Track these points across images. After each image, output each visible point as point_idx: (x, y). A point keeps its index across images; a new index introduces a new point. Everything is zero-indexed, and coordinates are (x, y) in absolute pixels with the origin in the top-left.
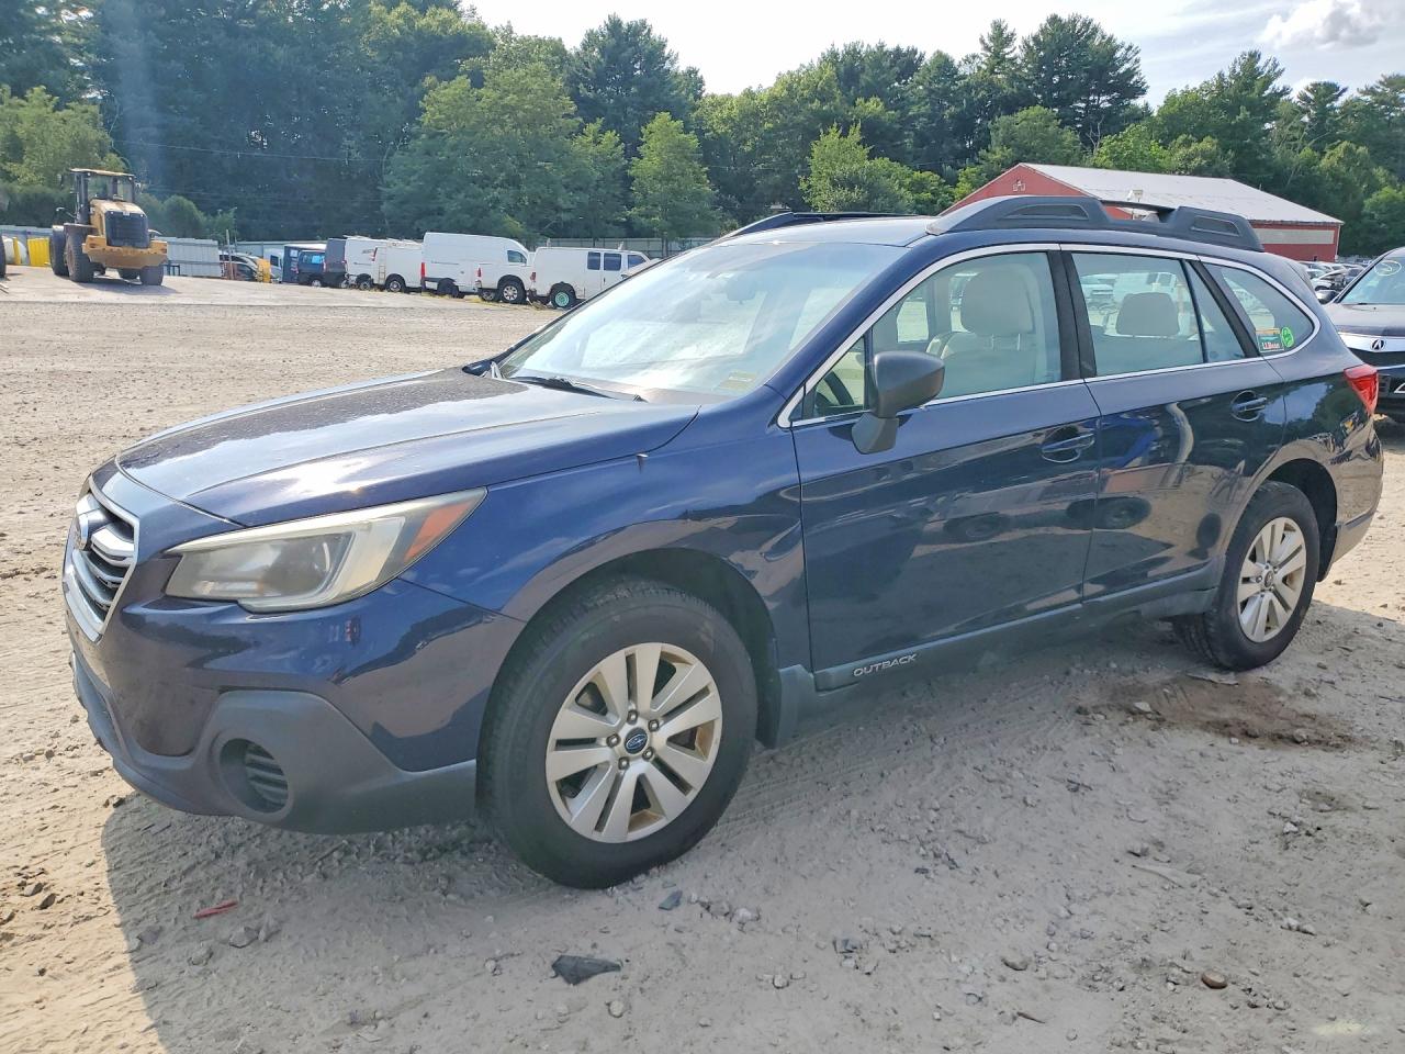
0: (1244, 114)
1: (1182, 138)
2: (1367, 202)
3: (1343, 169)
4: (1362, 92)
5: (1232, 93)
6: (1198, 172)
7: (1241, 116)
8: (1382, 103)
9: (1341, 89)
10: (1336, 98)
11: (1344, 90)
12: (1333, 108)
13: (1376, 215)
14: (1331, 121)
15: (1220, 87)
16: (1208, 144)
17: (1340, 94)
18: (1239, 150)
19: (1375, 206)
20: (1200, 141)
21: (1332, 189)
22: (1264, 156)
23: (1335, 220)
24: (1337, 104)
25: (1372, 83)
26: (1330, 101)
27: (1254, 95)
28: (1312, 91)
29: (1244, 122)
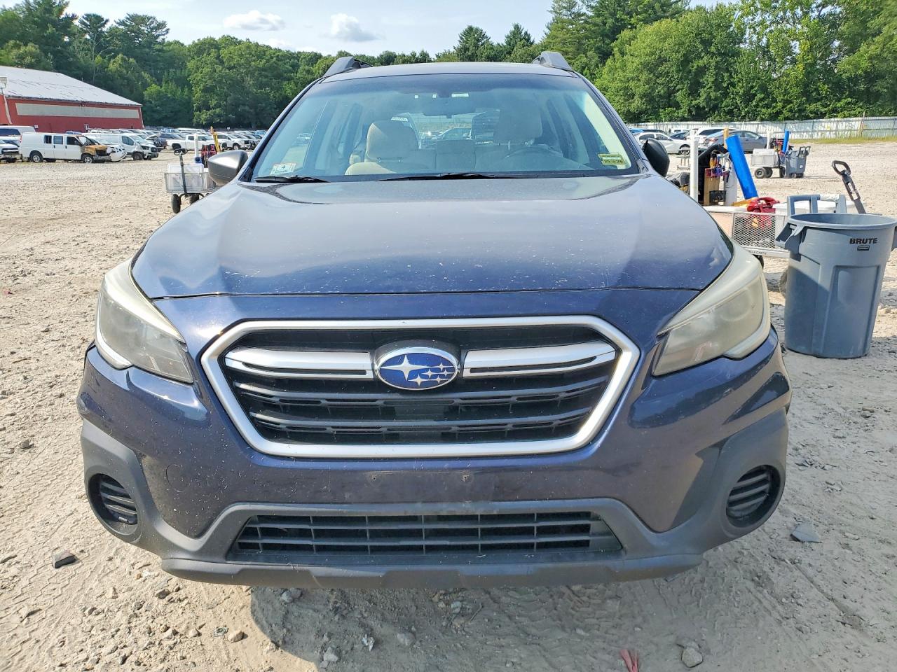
0: (51, 30)
1: (12, 42)
2: (145, 93)
3: (125, 72)
4: (118, 23)
5: (38, 14)
6: (31, 66)
7: (50, 31)
8: (132, 32)
9: (105, 20)
10: (103, 25)
11: (107, 21)
12: (102, 32)
13: (153, 102)
14: (104, 40)
15: (28, 9)
16: (31, 47)
17: (105, 23)
18: (55, 53)
19: (150, 95)
20: (26, 45)
21: (122, 85)
22: (72, 59)
23: (137, 104)
24: (104, 29)
25: (123, 18)
26: (99, 27)
27: (54, 17)
28: (87, 19)
29: (53, 34)
